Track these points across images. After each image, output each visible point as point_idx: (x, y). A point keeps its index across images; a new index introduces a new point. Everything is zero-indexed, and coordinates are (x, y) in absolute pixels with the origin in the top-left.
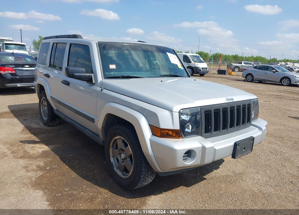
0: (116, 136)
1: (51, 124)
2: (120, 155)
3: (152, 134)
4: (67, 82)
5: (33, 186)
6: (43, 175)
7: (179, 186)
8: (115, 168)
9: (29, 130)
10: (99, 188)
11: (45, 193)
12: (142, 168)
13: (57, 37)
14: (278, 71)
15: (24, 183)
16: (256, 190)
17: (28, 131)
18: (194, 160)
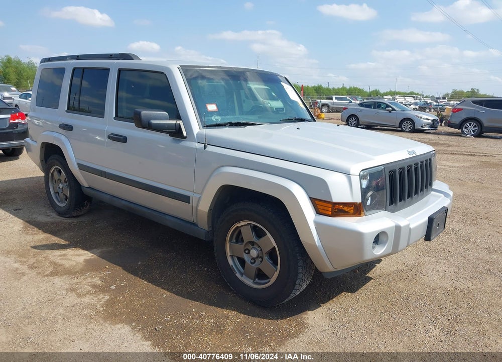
0: (239, 221)
1: (75, 214)
2: (246, 252)
3: (316, 213)
4: (122, 136)
5: (106, 319)
6: (112, 298)
7: (340, 293)
8: (238, 275)
9: (36, 227)
10: (219, 309)
11: (133, 328)
12: (299, 268)
13: (78, 57)
14: (395, 110)
15: (86, 315)
16: (448, 286)
17: (36, 229)
18: (386, 247)
